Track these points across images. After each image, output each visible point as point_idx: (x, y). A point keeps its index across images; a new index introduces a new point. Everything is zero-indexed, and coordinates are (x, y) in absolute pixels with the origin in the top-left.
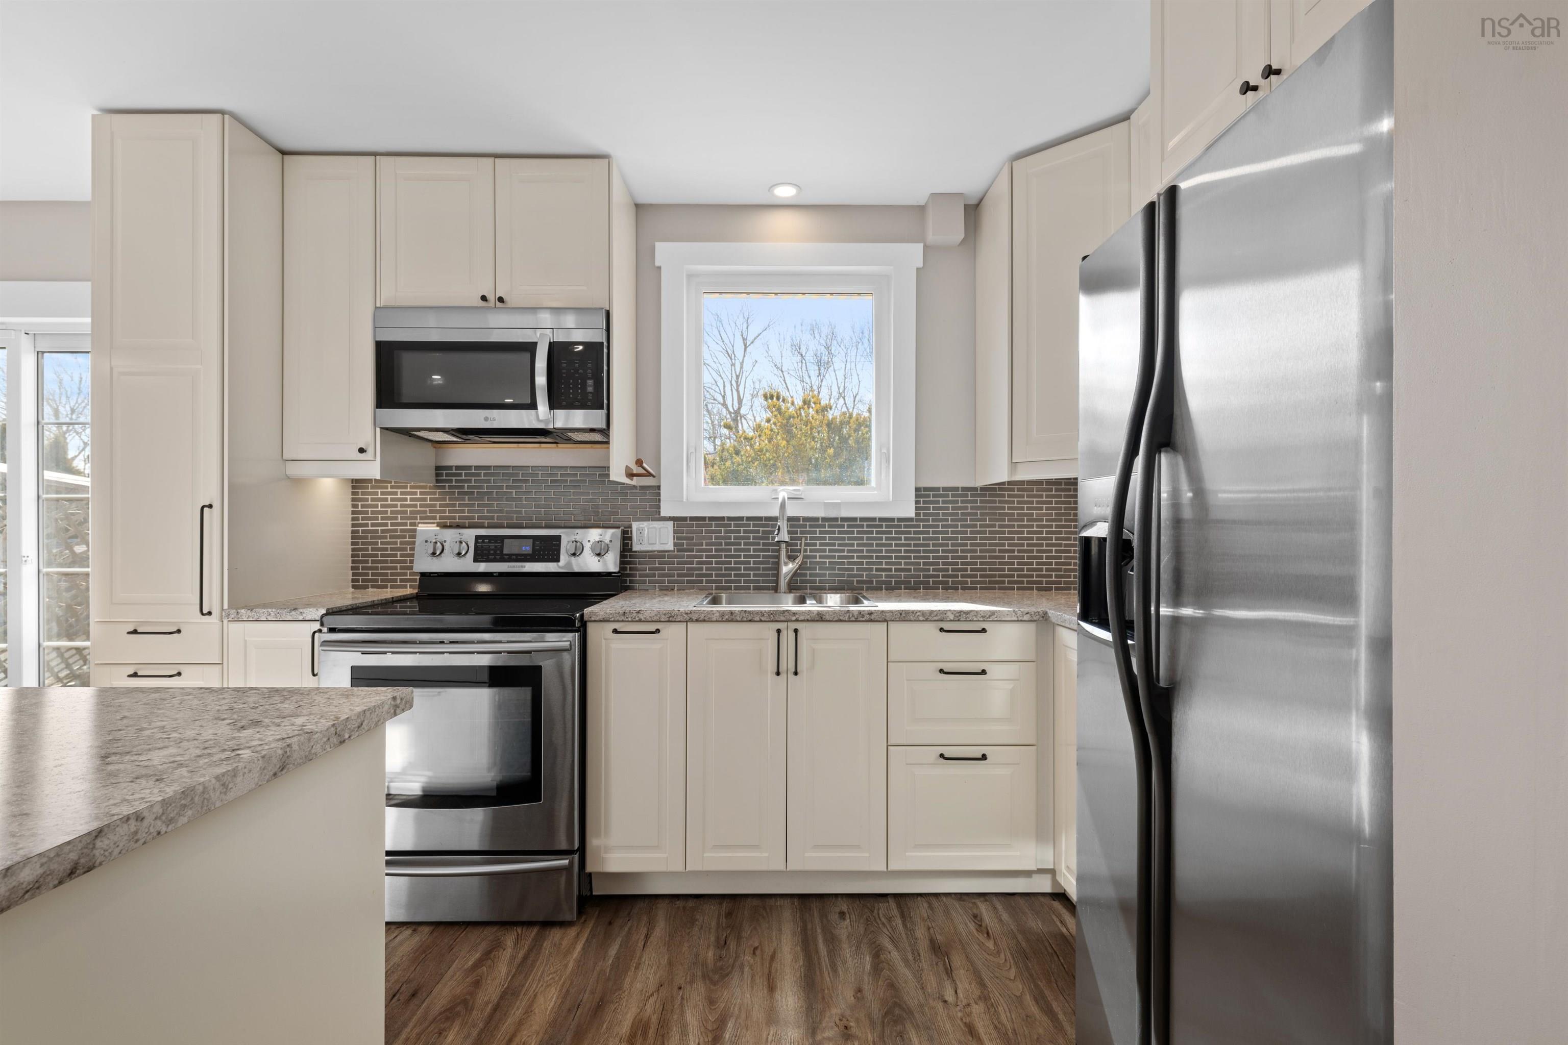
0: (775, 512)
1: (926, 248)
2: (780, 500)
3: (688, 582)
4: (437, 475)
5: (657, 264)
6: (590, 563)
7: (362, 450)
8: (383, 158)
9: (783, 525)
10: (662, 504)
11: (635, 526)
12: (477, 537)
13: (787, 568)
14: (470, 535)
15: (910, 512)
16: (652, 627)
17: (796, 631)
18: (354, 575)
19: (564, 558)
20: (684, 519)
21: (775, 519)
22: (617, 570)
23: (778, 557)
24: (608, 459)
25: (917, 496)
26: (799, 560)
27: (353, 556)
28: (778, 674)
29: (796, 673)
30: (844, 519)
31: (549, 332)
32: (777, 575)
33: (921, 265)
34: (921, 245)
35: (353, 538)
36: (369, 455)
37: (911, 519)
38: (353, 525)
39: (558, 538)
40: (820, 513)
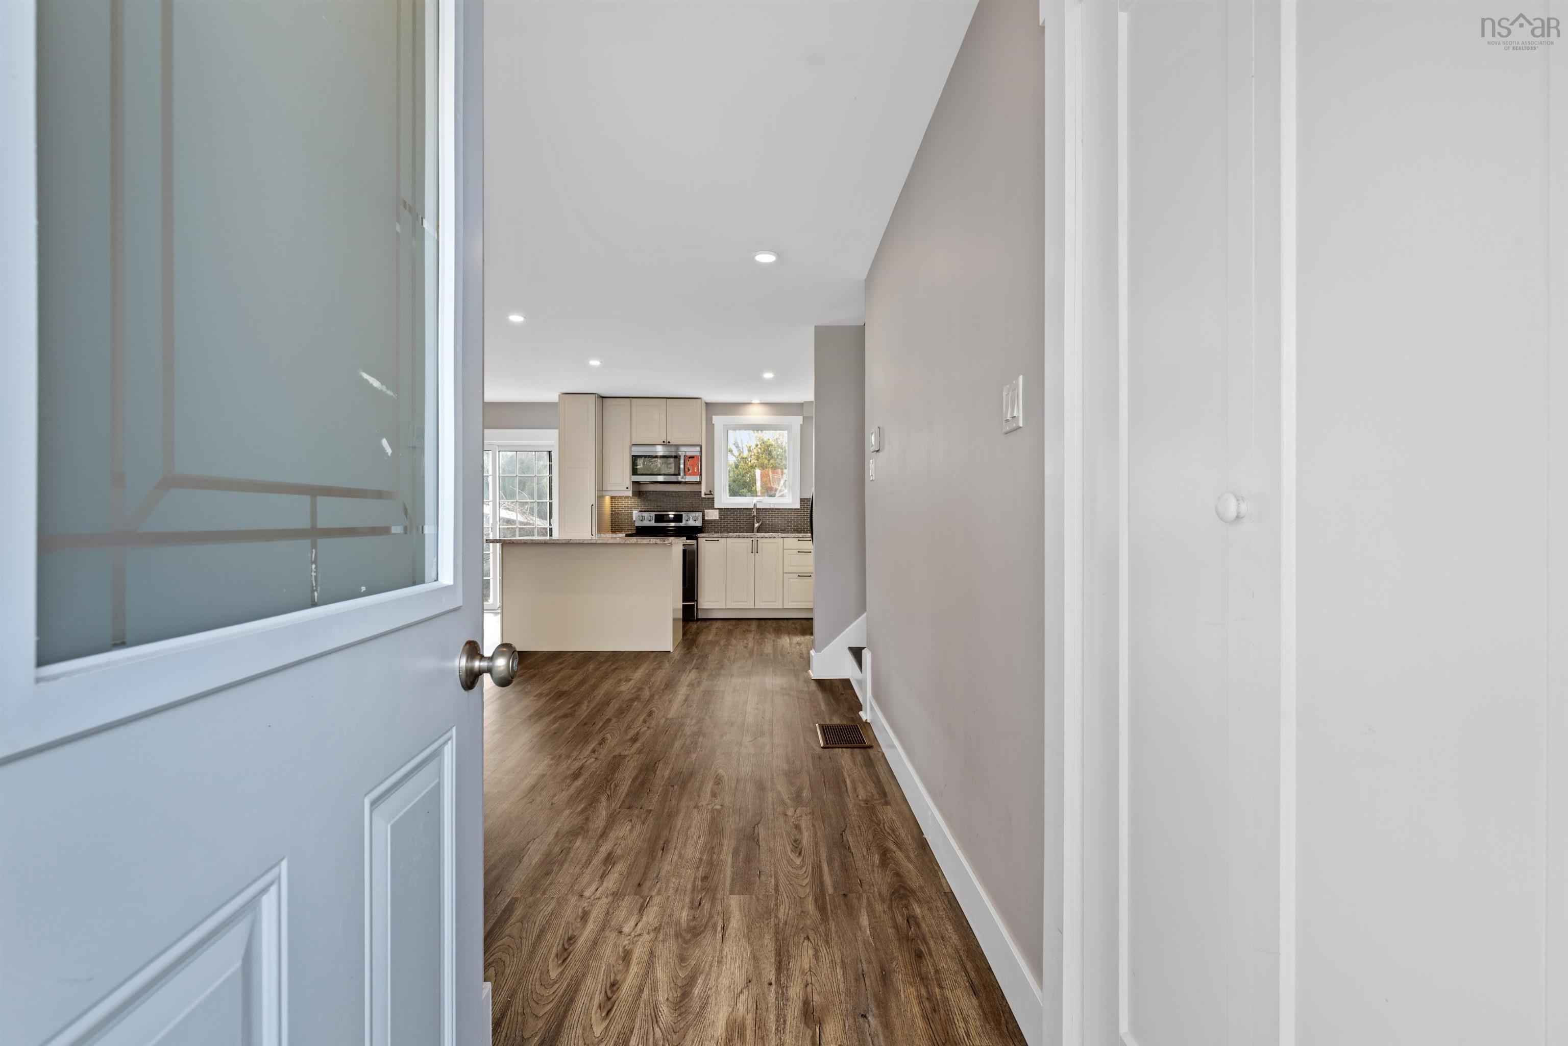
0: (752, 507)
1: (803, 417)
2: (754, 503)
3: (724, 530)
4: (639, 494)
5: (713, 423)
6: (691, 523)
7: (627, 488)
8: (633, 399)
9: (754, 511)
10: (715, 504)
11: (706, 511)
12: (655, 515)
13: (756, 525)
14: (653, 514)
15: (798, 507)
16: (717, 539)
17: (757, 540)
18: (611, 527)
19: (684, 521)
20: (722, 509)
21: (752, 509)
22: (701, 525)
23: (754, 522)
24: (701, 489)
25: (801, 501)
26: (760, 523)
27: (611, 521)
28: (752, 552)
29: (757, 552)
30: (776, 509)
31: (684, 452)
32: (753, 528)
33: (802, 423)
34: (802, 417)
35: (611, 515)
36: (629, 489)
37: (798, 509)
38: (611, 511)
39: (682, 515)
40: (768, 507)
